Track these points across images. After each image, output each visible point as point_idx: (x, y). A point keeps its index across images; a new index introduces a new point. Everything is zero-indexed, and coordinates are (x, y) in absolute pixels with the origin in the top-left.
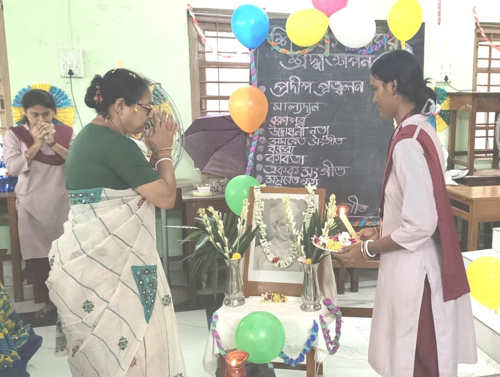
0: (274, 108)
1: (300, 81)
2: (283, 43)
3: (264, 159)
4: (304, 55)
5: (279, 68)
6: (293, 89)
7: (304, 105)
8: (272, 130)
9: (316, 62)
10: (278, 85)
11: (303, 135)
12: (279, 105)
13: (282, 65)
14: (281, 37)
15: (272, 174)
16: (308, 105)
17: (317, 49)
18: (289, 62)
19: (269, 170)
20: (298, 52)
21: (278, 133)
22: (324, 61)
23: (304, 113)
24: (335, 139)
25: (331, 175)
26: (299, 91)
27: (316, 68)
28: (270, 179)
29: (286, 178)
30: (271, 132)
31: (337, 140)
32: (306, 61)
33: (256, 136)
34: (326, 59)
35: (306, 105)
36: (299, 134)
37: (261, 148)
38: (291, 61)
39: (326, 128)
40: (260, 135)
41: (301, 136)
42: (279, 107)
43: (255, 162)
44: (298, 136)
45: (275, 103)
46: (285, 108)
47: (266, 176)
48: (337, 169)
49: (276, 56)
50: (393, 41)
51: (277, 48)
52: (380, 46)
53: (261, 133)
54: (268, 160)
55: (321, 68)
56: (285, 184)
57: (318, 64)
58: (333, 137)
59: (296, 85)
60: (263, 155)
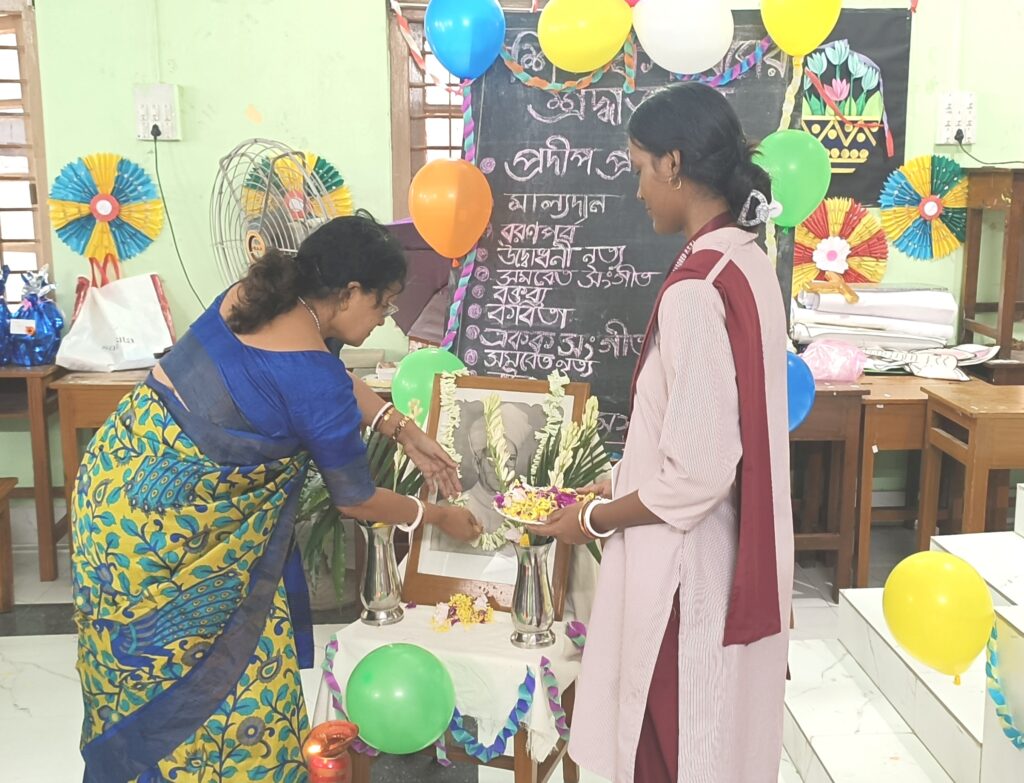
0: (511, 205)
1: (568, 146)
2: (538, 64)
3: (484, 315)
4: (579, 92)
5: (526, 119)
6: (553, 165)
7: (574, 200)
8: (505, 254)
9: (604, 106)
10: (523, 156)
11: (568, 265)
12: (521, 200)
13: (533, 113)
14: (534, 53)
15: (499, 347)
16: (583, 199)
17: (609, 77)
18: (548, 105)
19: (492, 337)
20: (567, 84)
21: (516, 260)
22: (623, 103)
23: (573, 216)
24: (635, 274)
25: (621, 351)
26: (564, 170)
27: (605, 120)
28: (494, 357)
29: (527, 356)
30: (501, 258)
31: (639, 277)
32: (583, 104)
33: (469, 264)
34: (628, 100)
35: (578, 199)
36: (559, 261)
37: (478, 291)
38: (552, 104)
39: (618, 250)
40: (477, 264)
41: (563, 266)
42: (522, 204)
43: (465, 319)
44: (558, 266)
45: (514, 195)
46: (534, 206)
47: (486, 351)
48: (635, 340)
49: (521, 93)
50: (777, 57)
51: (523, 76)
52: (746, 68)
53: (480, 259)
54: (491, 316)
55: (615, 119)
56: (524, 368)
57: (609, 110)
58: (631, 270)
59: (560, 156)
60: (483, 306)
